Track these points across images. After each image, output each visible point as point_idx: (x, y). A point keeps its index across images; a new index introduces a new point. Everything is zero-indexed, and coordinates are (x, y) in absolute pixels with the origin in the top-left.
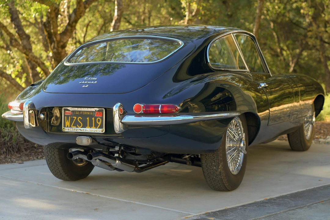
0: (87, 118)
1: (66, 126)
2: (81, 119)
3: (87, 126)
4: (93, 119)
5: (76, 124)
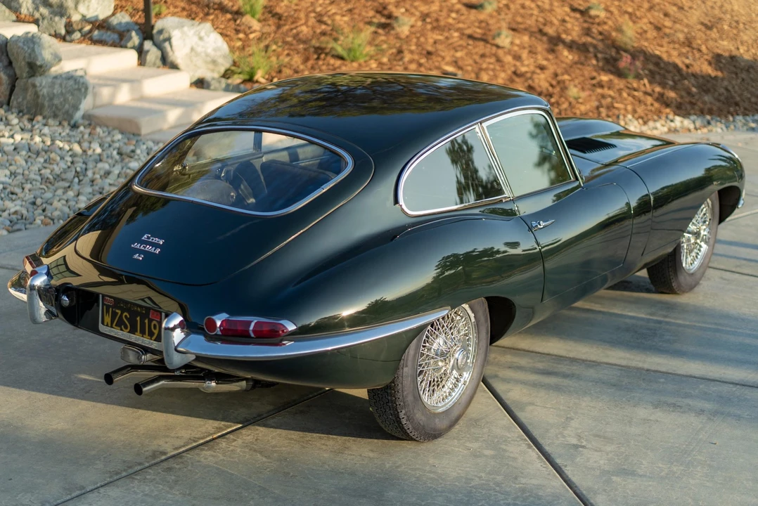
0: (137, 317)
1: (106, 324)
2: (128, 316)
3: (137, 331)
4: (146, 321)
5: (120, 324)
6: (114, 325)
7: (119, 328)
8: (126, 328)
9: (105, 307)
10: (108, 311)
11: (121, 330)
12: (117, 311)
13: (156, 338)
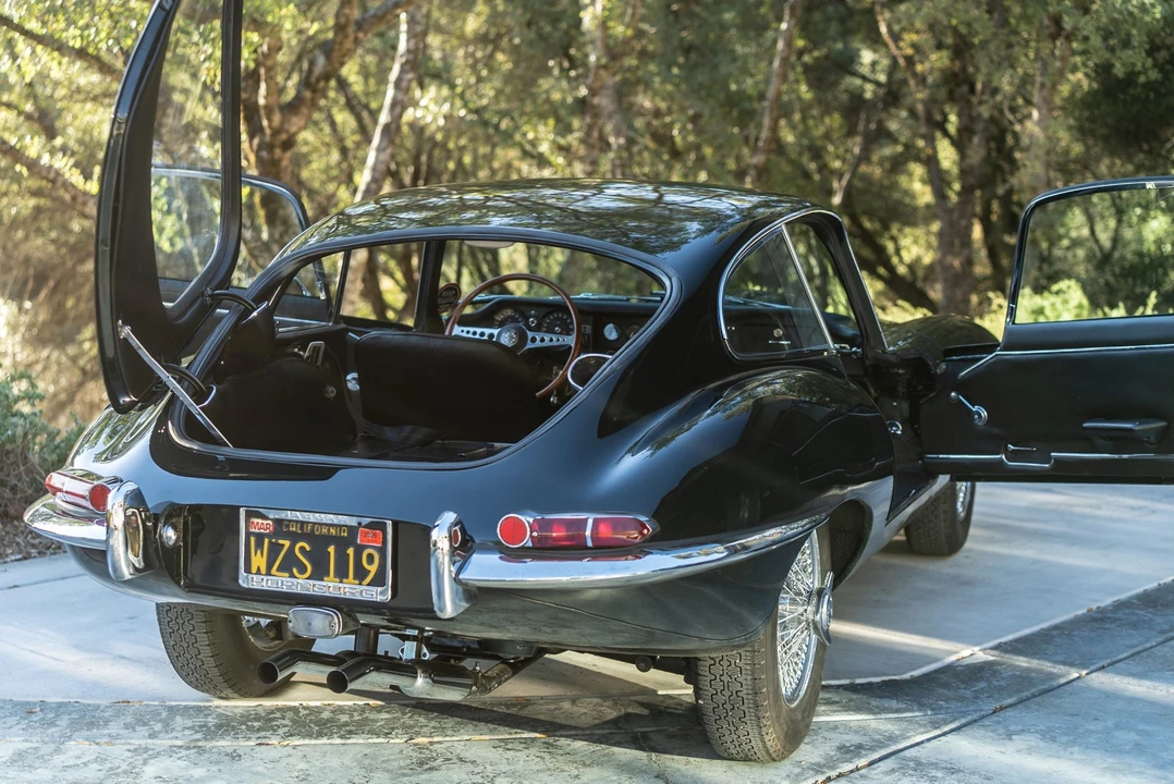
0: (328, 546)
1: (254, 570)
2: (308, 549)
3: (328, 575)
4: (351, 551)
5: (289, 565)
6: (274, 571)
7: (287, 575)
8: (303, 570)
9: (253, 539)
10: (259, 545)
11: (292, 576)
12: (281, 542)
13: (372, 580)
